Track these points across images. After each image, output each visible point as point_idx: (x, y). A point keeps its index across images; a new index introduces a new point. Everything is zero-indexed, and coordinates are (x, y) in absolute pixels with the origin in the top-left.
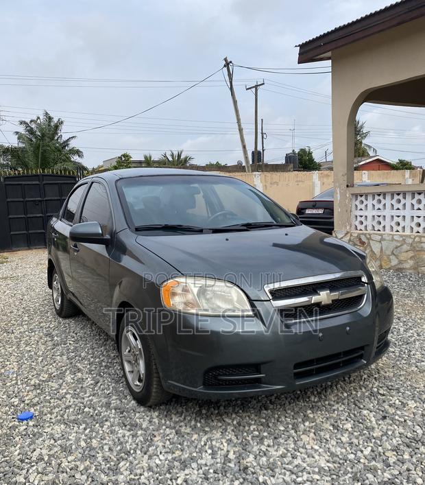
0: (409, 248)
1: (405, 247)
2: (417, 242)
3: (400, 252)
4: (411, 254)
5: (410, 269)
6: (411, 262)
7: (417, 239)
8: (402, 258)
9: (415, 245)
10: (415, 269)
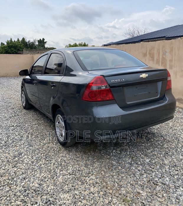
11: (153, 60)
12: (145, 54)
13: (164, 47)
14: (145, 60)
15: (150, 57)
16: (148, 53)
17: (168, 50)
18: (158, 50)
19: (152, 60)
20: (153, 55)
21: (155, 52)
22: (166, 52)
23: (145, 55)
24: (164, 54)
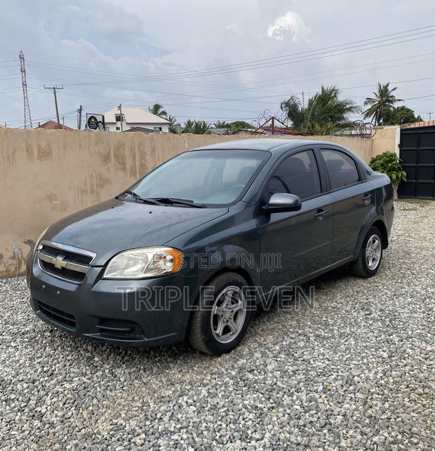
11: (124, 169)
12: (105, 156)
13: (141, 144)
14: (108, 169)
15: (118, 164)
16: (112, 154)
17: (148, 151)
18: (132, 149)
19: (121, 168)
20: (123, 157)
21: (127, 153)
22: (145, 153)
23: (106, 158)
24: (143, 156)
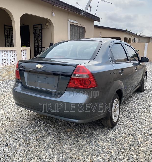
0: (6, 71)
1: (4, 71)
2: (8, 69)
3: (3, 74)
4: (7, 73)
5: (7, 79)
6: (7, 76)
7: (8, 67)
8: (4, 76)
9: (8, 70)
10: (9, 78)
